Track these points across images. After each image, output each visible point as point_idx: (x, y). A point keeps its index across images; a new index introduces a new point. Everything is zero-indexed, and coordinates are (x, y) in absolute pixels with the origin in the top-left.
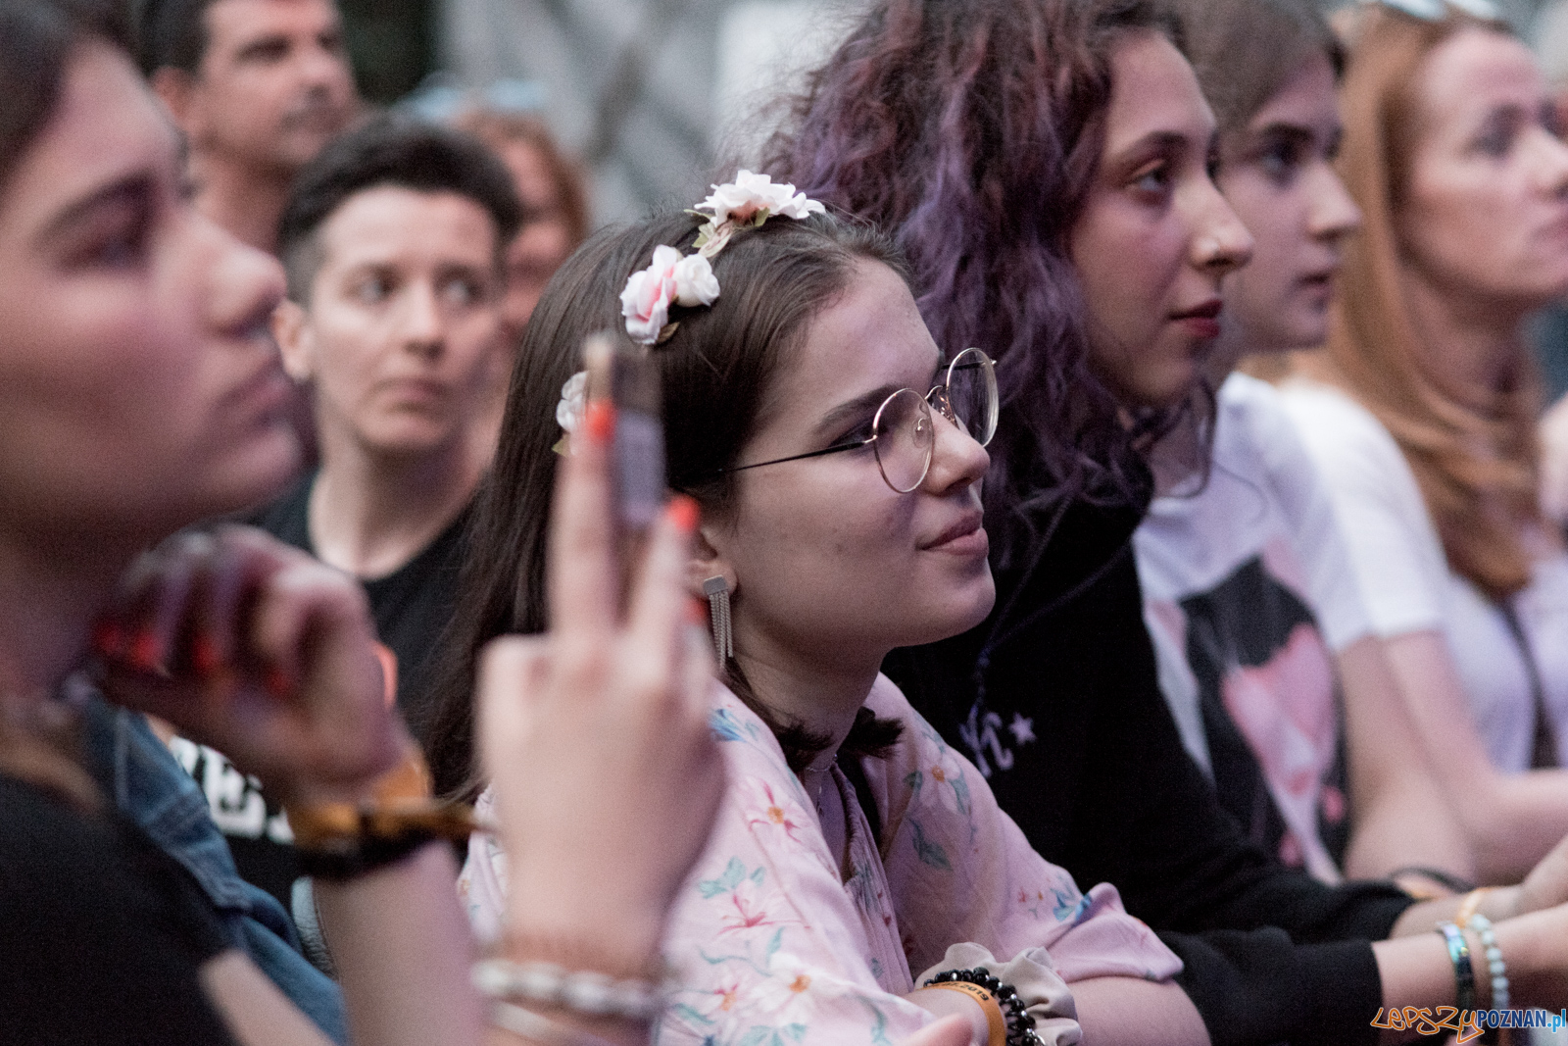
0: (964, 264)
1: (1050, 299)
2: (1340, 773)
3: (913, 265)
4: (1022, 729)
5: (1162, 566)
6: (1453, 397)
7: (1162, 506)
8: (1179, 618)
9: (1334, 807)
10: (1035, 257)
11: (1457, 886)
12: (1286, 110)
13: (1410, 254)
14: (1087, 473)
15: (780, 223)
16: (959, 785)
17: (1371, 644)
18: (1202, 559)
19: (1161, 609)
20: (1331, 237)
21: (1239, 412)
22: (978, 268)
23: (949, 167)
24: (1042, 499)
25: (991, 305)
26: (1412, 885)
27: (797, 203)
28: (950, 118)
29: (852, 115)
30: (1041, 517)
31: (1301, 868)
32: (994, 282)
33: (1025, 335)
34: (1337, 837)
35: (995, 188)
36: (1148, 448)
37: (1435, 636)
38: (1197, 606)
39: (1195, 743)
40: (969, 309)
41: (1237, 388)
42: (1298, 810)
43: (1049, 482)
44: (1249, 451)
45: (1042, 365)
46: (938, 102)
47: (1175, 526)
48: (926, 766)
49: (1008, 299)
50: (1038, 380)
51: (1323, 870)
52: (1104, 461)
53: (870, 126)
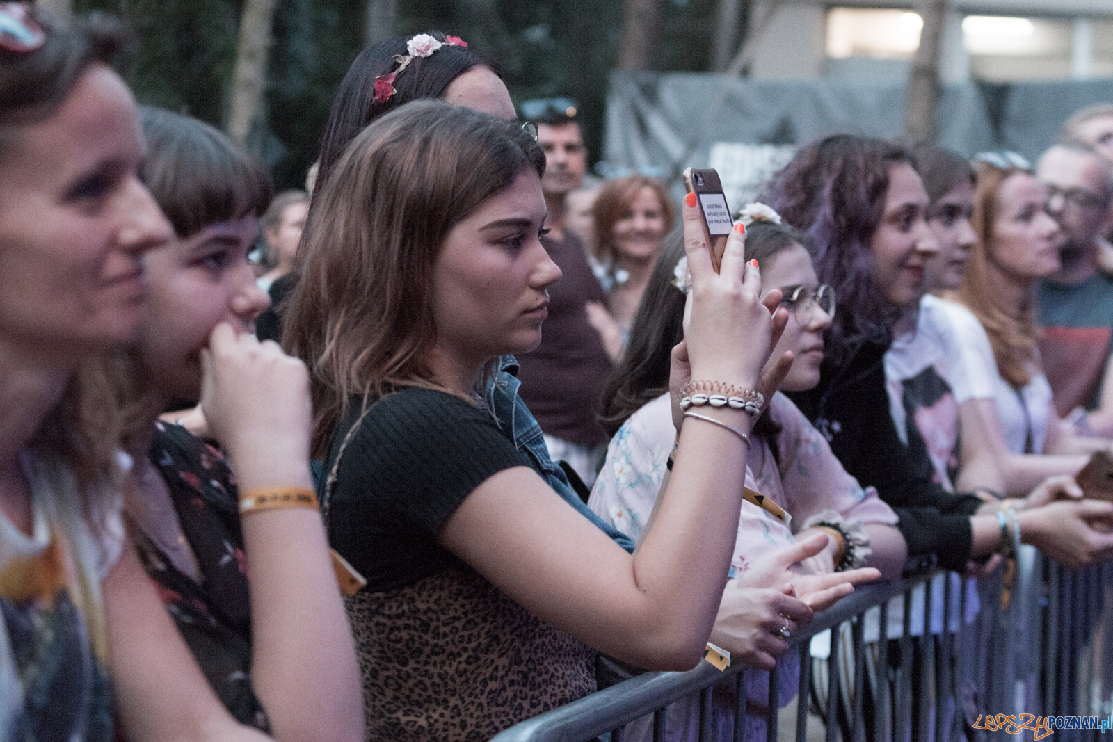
0: (829, 248)
1: (861, 263)
2: (957, 450)
3: (811, 246)
4: (836, 427)
5: (895, 367)
6: (1004, 312)
7: (897, 344)
8: (900, 387)
9: (953, 463)
10: (856, 247)
11: (1000, 497)
12: (952, 198)
13: (991, 257)
14: (872, 330)
15: (769, 223)
16: (816, 446)
17: (972, 401)
18: (911, 365)
19: (894, 385)
20: (966, 247)
21: (928, 310)
22: (834, 250)
23: (825, 211)
24: (855, 338)
25: (839, 264)
26: (982, 495)
27: (772, 215)
28: (826, 192)
29: (789, 189)
30: (853, 345)
31: (939, 486)
32: (841, 255)
33: (851, 277)
34: (953, 474)
35: (842, 219)
36: (893, 324)
37: (991, 401)
38: (908, 384)
39: (903, 436)
40: (831, 265)
41: (928, 301)
42: (939, 463)
43: (856, 332)
44: (932, 325)
45: (857, 288)
46: (822, 186)
47: (901, 352)
48: (803, 437)
49: (845, 262)
50: (855, 294)
51: (947, 486)
52: (878, 324)
53: (795, 194)
